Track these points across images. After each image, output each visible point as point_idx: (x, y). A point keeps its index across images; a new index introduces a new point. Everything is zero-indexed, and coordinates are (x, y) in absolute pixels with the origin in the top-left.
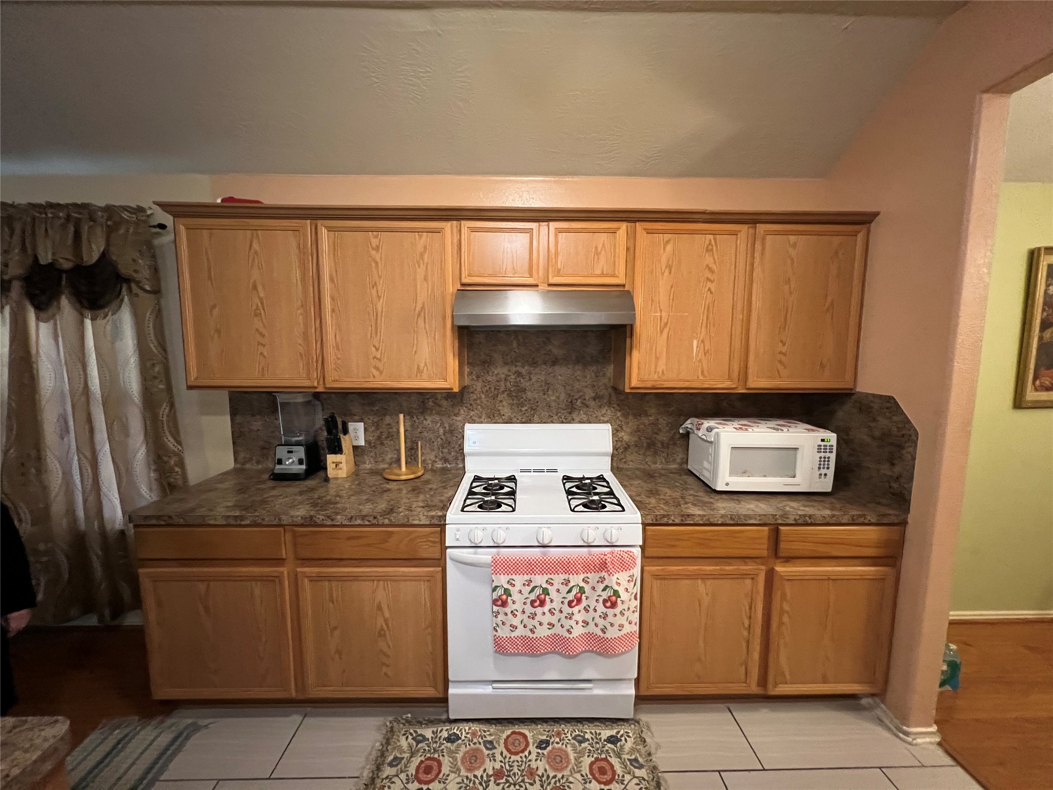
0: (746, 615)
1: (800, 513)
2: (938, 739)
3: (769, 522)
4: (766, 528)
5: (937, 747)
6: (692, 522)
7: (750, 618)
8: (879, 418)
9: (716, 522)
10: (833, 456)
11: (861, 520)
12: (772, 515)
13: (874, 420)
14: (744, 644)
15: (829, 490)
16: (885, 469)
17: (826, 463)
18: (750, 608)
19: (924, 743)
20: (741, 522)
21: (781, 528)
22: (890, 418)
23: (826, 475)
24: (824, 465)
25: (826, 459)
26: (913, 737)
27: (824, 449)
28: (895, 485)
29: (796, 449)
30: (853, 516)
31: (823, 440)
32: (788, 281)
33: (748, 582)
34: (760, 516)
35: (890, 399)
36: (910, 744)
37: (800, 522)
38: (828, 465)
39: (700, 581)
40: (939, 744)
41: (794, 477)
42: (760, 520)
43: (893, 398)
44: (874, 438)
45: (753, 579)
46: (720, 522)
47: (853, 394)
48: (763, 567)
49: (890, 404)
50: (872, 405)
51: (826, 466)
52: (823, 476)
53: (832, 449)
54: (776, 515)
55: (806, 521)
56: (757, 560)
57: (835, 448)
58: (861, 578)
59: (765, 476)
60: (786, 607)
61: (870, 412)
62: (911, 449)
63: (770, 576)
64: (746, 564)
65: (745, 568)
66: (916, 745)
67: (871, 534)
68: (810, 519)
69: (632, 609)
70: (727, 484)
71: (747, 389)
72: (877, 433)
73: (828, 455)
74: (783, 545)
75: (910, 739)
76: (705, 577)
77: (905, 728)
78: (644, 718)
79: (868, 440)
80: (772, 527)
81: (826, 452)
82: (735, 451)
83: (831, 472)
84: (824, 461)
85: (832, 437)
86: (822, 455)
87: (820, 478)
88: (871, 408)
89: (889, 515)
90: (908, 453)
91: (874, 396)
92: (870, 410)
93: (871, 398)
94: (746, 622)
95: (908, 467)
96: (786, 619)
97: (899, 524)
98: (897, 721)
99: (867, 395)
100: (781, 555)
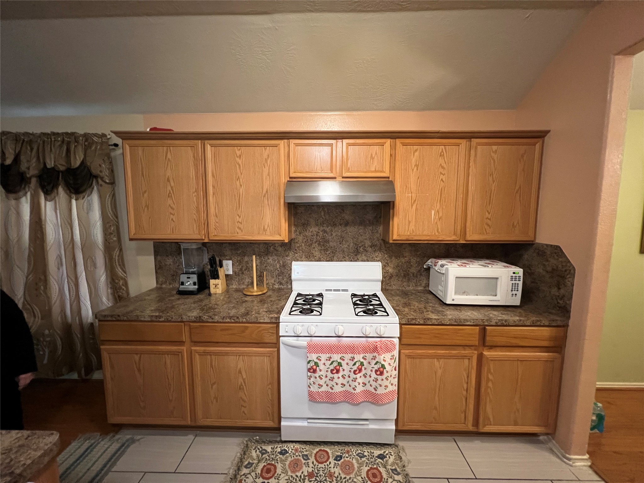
0: (465, 381)
1: (499, 318)
2: (589, 464)
3: (479, 324)
4: (478, 328)
5: (590, 469)
6: (431, 323)
7: (467, 383)
8: (549, 259)
9: (446, 324)
10: (521, 283)
11: (539, 323)
12: (481, 319)
13: (547, 261)
14: (464, 400)
15: (518, 304)
16: (554, 291)
18: (468, 377)
19: (580, 466)
20: (462, 324)
21: (487, 327)
22: (558, 259)
23: (516, 295)
24: (515, 288)
25: (516, 285)
26: (574, 461)
27: (516, 278)
28: (561, 302)
29: (497, 278)
30: (533, 320)
31: (514, 273)
32: (491, 175)
33: (466, 361)
34: (473, 320)
35: (558, 248)
36: (571, 466)
37: (499, 324)
38: (518, 288)
39: (435, 360)
40: (590, 467)
41: (496, 296)
42: (473, 322)
43: (559, 247)
44: (547, 272)
45: (469, 359)
46: (448, 323)
47: (533, 244)
48: (476, 352)
49: (557, 251)
50: (546, 251)
51: (516, 289)
52: (514, 295)
53: (520, 279)
54: (484, 319)
55: (503, 323)
56: (472, 347)
57: (522, 278)
58: (538, 360)
59: (477, 295)
60: (491, 377)
61: (545, 255)
62: (570, 279)
63: (480, 357)
64: (465, 350)
65: (463, 352)
66: (576, 466)
67: (545, 332)
68: (506, 322)
69: (393, 376)
70: (453, 300)
71: (466, 241)
72: (549, 269)
73: (517, 282)
74: (488, 338)
75: (571, 463)
76: (439, 357)
77: (567, 455)
78: (401, 444)
79: (544, 273)
80: (481, 327)
81: (516, 280)
82: (458, 279)
83: (519, 293)
84: (515, 286)
85: (520, 271)
86: (514, 282)
87: (512, 296)
88: (545, 253)
89: (557, 320)
90: (569, 281)
91: (547, 245)
92: (545, 254)
93: (545, 247)
94: (465, 386)
95: (569, 290)
96: (490, 384)
97: (564, 326)
98: (563, 451)
99: (543, 245)
100: (487, 344)
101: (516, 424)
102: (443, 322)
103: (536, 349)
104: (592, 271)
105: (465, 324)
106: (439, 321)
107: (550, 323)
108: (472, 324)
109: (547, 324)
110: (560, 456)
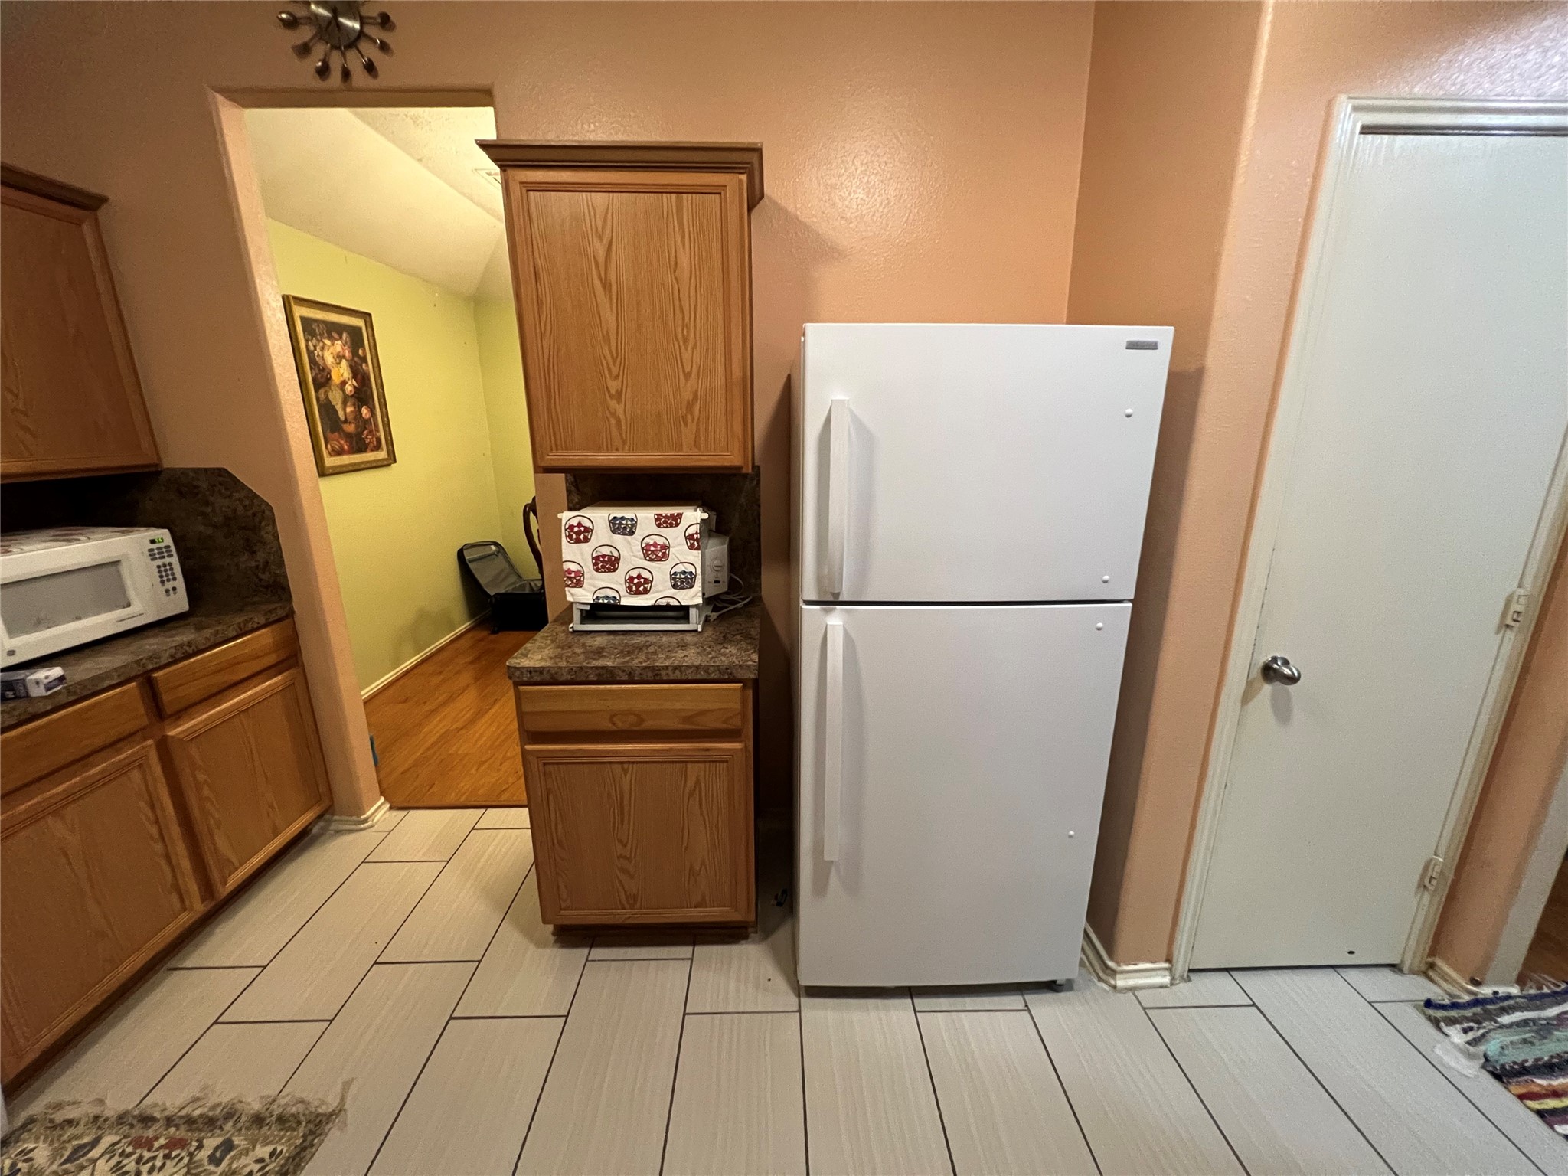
0: (148, 819)
1: (174, 645)
2: (388, 806)
3: (133, 674)
4: (133, 684)
5: (392, 811)
7: (157, 822)
8: (211, 499)
9: (43, 710)
10: (175, 560)
11: (250, 625)
12: (135, 662)
13: (207, 503)
14: (163, 862)
15: (186, 608)
16: (246, 560)
17: (169, 572)
18: (153, 807)
19: (382, 816)
20: (89, 692)
21: (155, 675)
22: (230, 496)
23: (174, 589)
24: (167, 575)
25: (168, 567)
26: (371, 818)
27: (163, 553)
28: (265, 576)
29: (116, 563)
30: (239, 623)
31: (153, 542)
33: (136, 775)
34: (116, 669)
35: (221, 472)
36: (372, 826)
37: (178, 655)
38: (173, 574)
39: (50, 820)
40: (391, 808)
41: (129, 605)
42: (119, 676)
43: (224, 469)
44: (215, 526)
45: (140, 766)
46: (49, 708)
47: (161, 472)
48: (150, 742)
49: (222, 479)
50: (195, 483)
51: (171, 577)
52: (171, 592)
53: (171, 551)
54: (142, 659)
55: (186, 652)
56: (138, 736)
57: (173, 548)
58: (272, 694)
59: (79, 618)
60: (201, 777)
61: (197, 494)
62: (270, 528)
63: (164, 747)
64: (119, 752)
65: (121, 757)
66: (377, 822)
67: (264, 638)
68: (190, 647)
70: (11, 653)
72: (218, 519)
73: (167, 560)
74: (166, 698)
75: (370, 823)
76: (56, 809)
77: (362, 817)
79: (209, 531)
80: (140, 680)
81: (164, 557)
83: (180, 583)
84: (166, 571)
85: (164, 535)
86: (159, 562)
87: (168, 595)
88: (196, 487)
89: (275, 609)
90: (267, 533)
91: (196, 471)
92: (196, 491)
93: (192, 474)
94: (154, 831)
95: (273, 550)
96: (206, 792)
97: (286, 617)
98: (354, 818)
99: (185, 472)
100: (169, 711)
101: (276, 833)
102: (30, 710)
103: (260, 678)
104: (301, 505)
105: (98, 688)
106: (16, 713)
107: (266, 620)
108: (117, 681)
109: (263, 621)
110: (354, 827)
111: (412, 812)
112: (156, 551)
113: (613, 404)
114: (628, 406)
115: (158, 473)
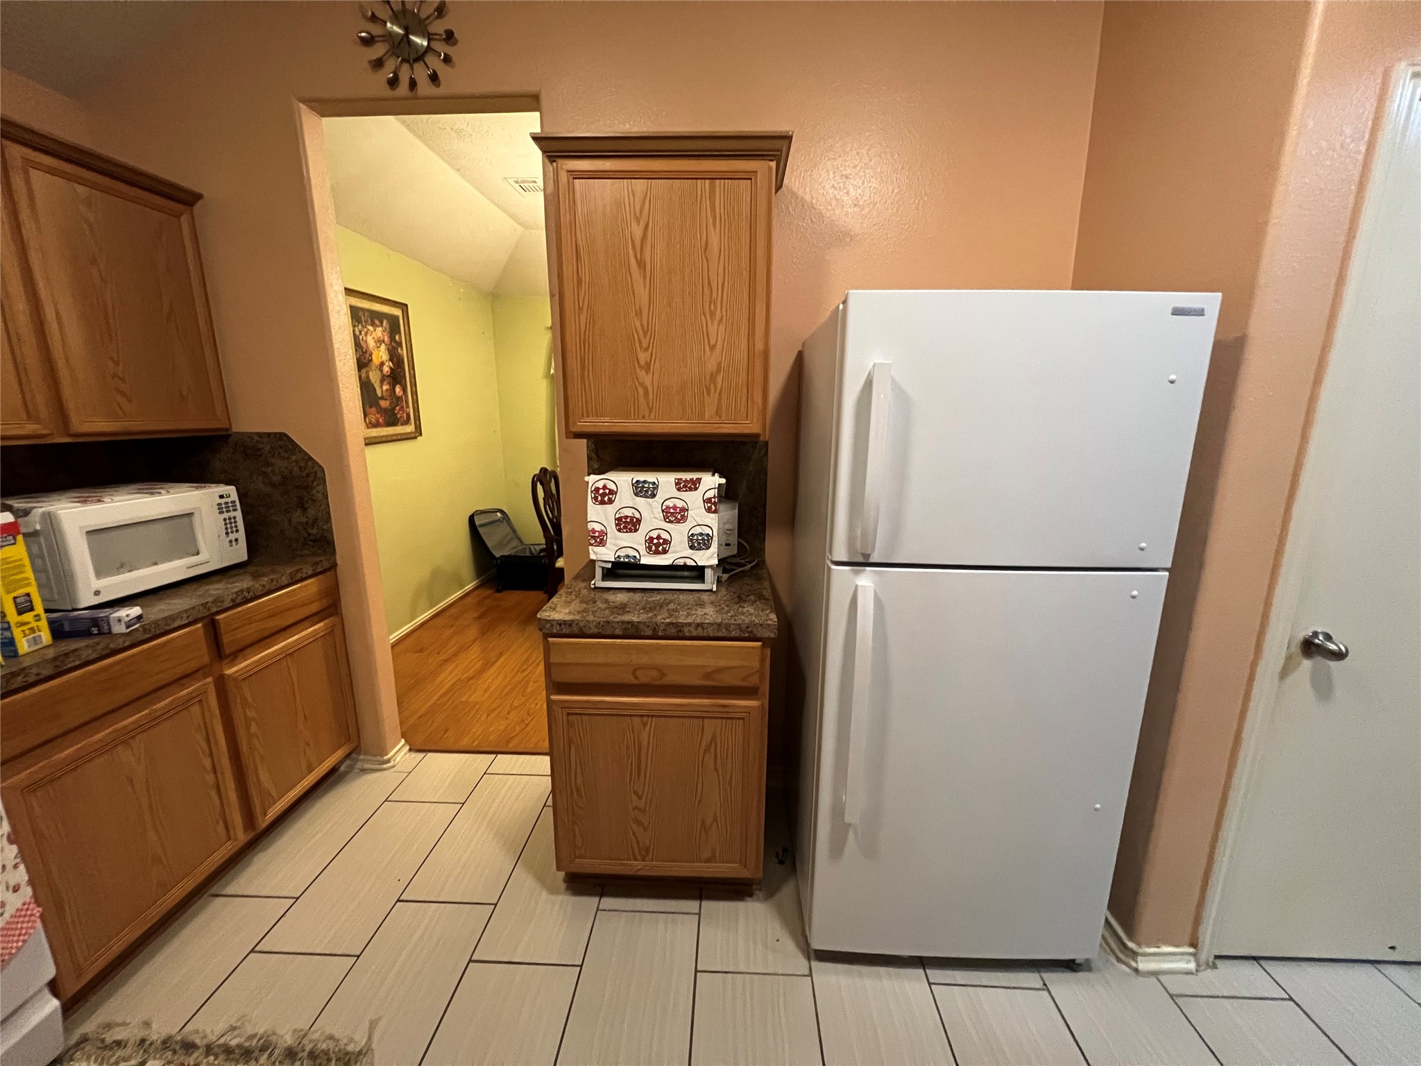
0: (203, 752)
1: (235, 590)
2: (408, 748)
3: (200, 616)
4: (200, 625)
5: (410, 753)
6: (77, 663)
7: (211, 755)
8: (272, 461)
9: (123, 646)
10: (239, 515)
11: (299, 575)
12: (202, 604)
13: (268, 464)
14: (214, 794)
15: (245, 558)
16: (298, 516)
17: (233, 525)
18: (208, 741)
19: (402, 758)
20: (161, 632)
21: (218, 617)
22: (288, 458)
23: (236, 540)
24: (231, 528)
25: (233, 520)
26: (394, 758)
27: (226, 507)
28: (314, 531)
29: (190, 515)
30: (291, 573)
31: (221, 497)
33: (195, 709)
34: (186, 611)
35: (282, 436)
36: (394, 766)
37: (239, 600)
38: (236, 526)
39: (120, 749)
40: (410, 750)
41: (198, 554)
42: (188, 617)
43: (285, 435)
44: (273, 485)
45: (200, 701)
46: (127, 644)
47: (231, 435)
48: (210, 679)
49: (283, 443)
50: (259, 446)
51: (234, 529)
52: (234, 542)
53: (236, 505)
54: (208, 603)
55: (245, 597)
56: (200, 674)
57: (238, 503)
58: (314, 640)
59: (156, 564)
60: (251, 714)
61: (260, 455)
62: (320, 488)
63: (221, 684)
64: (183, 687)
65: (185, 692)
66: (398, 763)
67: (310, 587)
68: (249, 593)
69: (9, 866)
70: (97, 593)
71: (70, 435)
72: (276, 479)
73: (232, 514)
74: (226, 639)
75: (392, 763)
76: (125, 738)
77: (385, 758)
79: (268, 489)
80: (205, 621)
81: (230, 511)
82: (96, 536)
83: (242, 535)
84: (231, 523)
85: (231, 490)
86: (226, 515)
87: (231, 546)
88: (260, 450)
89: (321, 561)
90: (317, 492)
91: (260, 435)
92: (259, 453)
93: (256, 438)
94: (207, 763)
95: (322, 507)
96: (254, 728)
97: (330, 569)
98: (378, 758)
99: (250, 435)
100: (228, 652)
101: (310, 770)
102: (112, 646)
103: (305, 624)
104: (348, 466)
105: (172, 626)
106: (99, 647)
107: (314, 570)
108: (186, 622)
109: (310, 572)
110: (377, 767)
111: (430, 755)
112: (223, 506)
113: (642, 373)
114: (656, 376)
115: (228, 436)
